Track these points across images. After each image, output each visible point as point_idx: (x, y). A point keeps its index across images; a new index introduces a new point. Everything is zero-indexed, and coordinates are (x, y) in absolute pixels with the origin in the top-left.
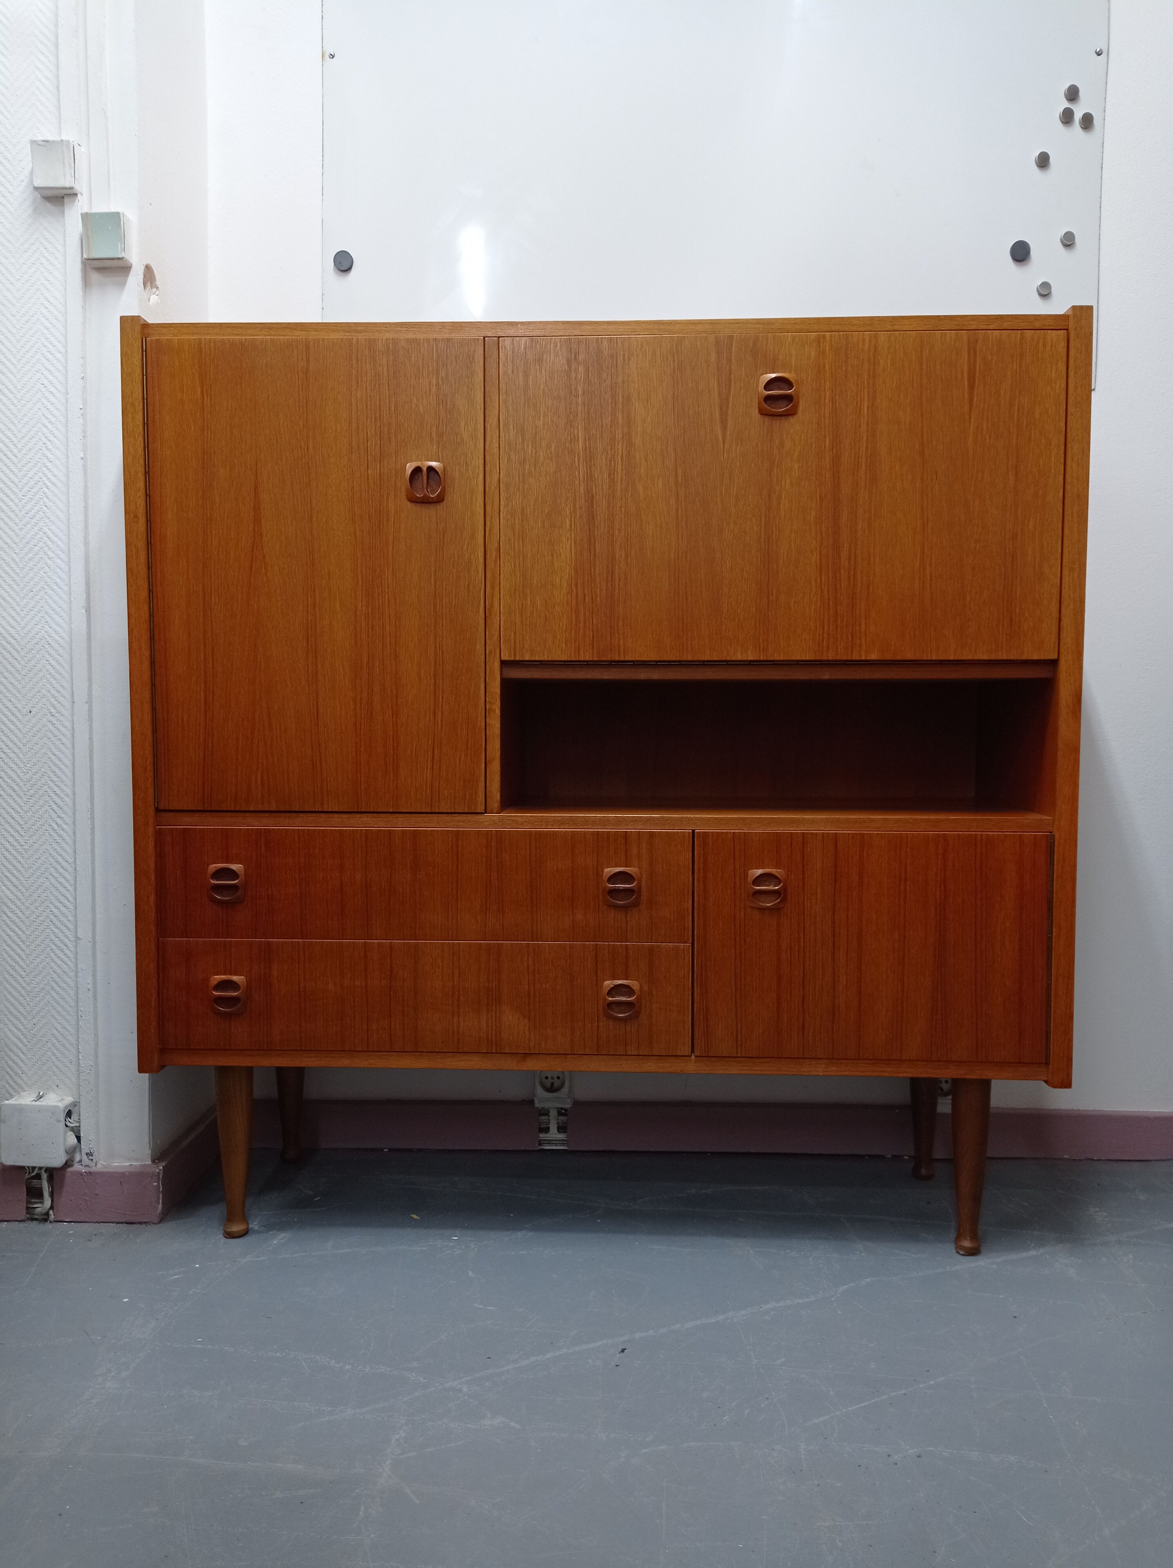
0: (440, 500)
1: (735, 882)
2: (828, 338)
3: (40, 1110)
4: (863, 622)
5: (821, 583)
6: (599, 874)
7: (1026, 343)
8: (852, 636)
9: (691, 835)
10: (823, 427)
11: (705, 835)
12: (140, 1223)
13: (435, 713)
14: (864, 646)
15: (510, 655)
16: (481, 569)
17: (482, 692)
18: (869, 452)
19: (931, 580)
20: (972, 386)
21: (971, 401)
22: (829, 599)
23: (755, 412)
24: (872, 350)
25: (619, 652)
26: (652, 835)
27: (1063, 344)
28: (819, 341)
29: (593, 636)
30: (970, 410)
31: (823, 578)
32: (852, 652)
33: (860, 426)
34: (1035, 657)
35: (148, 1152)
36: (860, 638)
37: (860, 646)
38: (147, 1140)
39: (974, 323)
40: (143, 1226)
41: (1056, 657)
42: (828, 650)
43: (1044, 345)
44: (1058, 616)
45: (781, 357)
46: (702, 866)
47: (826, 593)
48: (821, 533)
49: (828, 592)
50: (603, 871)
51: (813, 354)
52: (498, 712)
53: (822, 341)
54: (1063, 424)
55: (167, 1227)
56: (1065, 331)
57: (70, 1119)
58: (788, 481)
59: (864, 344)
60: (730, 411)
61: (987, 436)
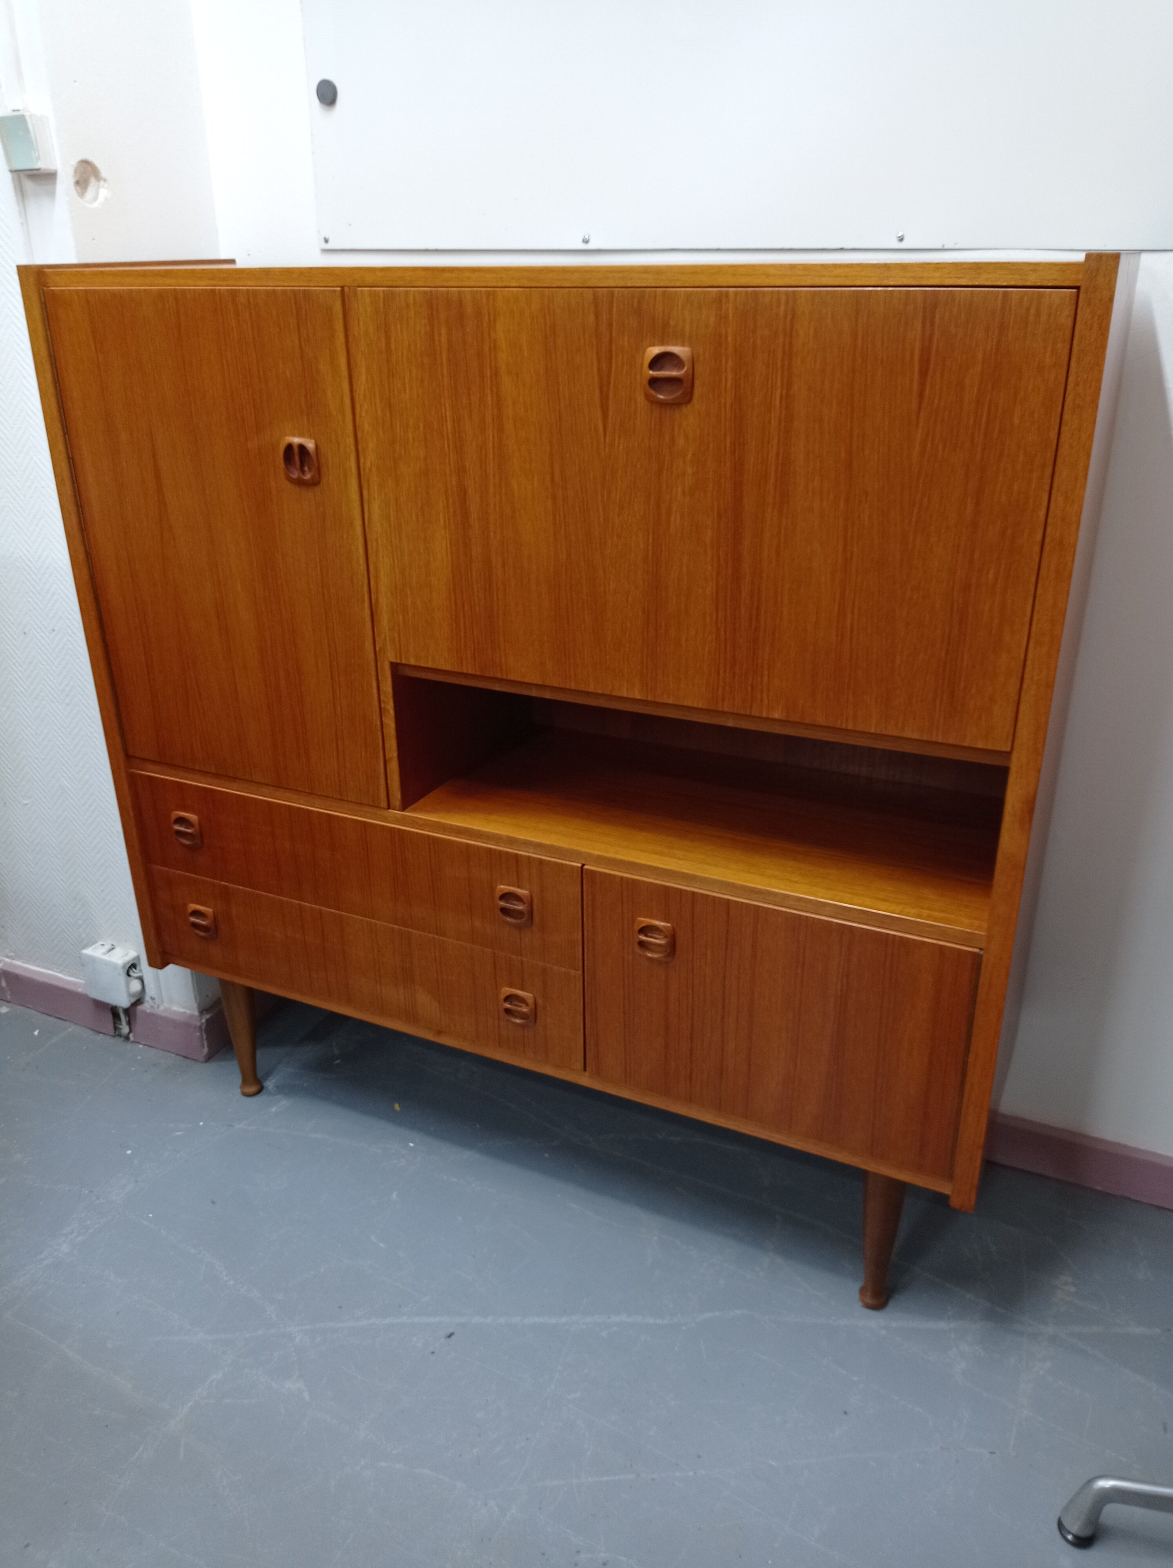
0: (315, 483)
1: (623, 926)
2: (731, 296)
3: (107, 963)
4: (766, 673)
5: (717, 619)
6: (492, 889)
7: (1011, 309)
8: (752, 688)
9: (580, 869)
10: (723, 420)
11: (593, 873)
12: (192, 1059)
13: (334, 705)
14: (766, 702)
15: (396, 657)
16: (362, 560)
17: (375, 691)
18: (780, 457)
19: (852, 632)
20: (924, 373)
21: (921, 396)
22: (726, 640)
23: (640, 398)
24: (789, 317)
25: (501, 669)
26: (541, 862)
27: (1068, 311)
28: (720, 301)
29: (474, 649)
30: (920, 408)
31: (720, 615)
32: (751, 707)
33: (770, 422)
34: (980, 745)
35: (195, 1005)
36: (762, 692)
37: (762, 700)
38: (192, 996)
39: (937, 274)
40: (193, 1062)
41: (1008, 749)
42: (723, 700)
43: (1038, 314)
44: (1016, 698)
45: (672, 323)
46: (590, 903)
47: (722, 633)
48: (719, 561)
49: (725, 632)
50: (496, 886)
51: (712, 319)
52: (392, 712)
53: (724, 300)
54: (1053, 435)
55: (212, 1066)
56: (1075, 290)
57: (136, 969)
58: (680, 489)
59: (778, 307)
60: (611, 393)
61: (940, 447)
